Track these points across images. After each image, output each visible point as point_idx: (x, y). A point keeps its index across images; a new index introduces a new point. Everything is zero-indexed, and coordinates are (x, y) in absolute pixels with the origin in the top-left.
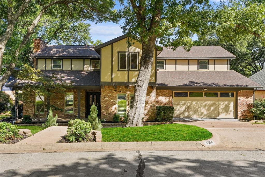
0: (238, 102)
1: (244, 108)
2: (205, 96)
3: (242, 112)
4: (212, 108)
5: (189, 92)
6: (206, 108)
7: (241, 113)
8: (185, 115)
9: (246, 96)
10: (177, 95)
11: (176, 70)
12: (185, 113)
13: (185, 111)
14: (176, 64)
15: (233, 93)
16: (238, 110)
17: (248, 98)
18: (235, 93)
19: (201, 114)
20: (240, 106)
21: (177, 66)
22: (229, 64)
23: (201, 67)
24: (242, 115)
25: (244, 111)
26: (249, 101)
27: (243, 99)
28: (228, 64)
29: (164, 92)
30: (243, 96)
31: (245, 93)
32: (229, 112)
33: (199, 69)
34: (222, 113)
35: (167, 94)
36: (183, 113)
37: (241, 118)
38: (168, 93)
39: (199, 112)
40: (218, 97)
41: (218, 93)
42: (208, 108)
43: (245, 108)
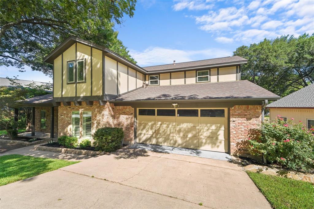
0: (231, 126)
1: (242, 136)
2: (178, 115)
3: (238, 144)
4: (190, 135)
5: (156, 109)
6: (181, 134)
7: (237, 146)
8: (152, 141)
9: (246, 115)
10: (142, 113)
11: (171, 85)
12: (152, 140)
13: (152, 136)
14: (171, 78)
15: (224, 110)
16: (231, 140)
17: (250, 119)
18: (226, 109)
19: (174, 142)
20: (235, 132)
21: (172, 80)
22: (239, 72)
23: (200, 79)
24: (239, 150)
25: (242, 141)
26: (252, 125)
27: (240, 121)
28: (237, 73)
29: (124, 108)
30: (240, 116)
31: (245, 110)
32: (218, 144)
33: (198, 82)
34: (205, 143)
35: (127, 111)
36: (150, 139)
37: (238, 154)
38: (129, 110)
39: (171, 140)
40: (198, 116)
41: (198, 110)
42: (184, 135)
43: (244, 137)
